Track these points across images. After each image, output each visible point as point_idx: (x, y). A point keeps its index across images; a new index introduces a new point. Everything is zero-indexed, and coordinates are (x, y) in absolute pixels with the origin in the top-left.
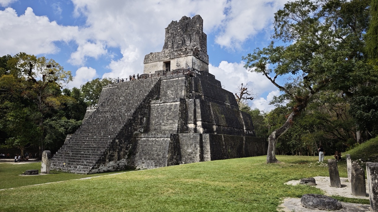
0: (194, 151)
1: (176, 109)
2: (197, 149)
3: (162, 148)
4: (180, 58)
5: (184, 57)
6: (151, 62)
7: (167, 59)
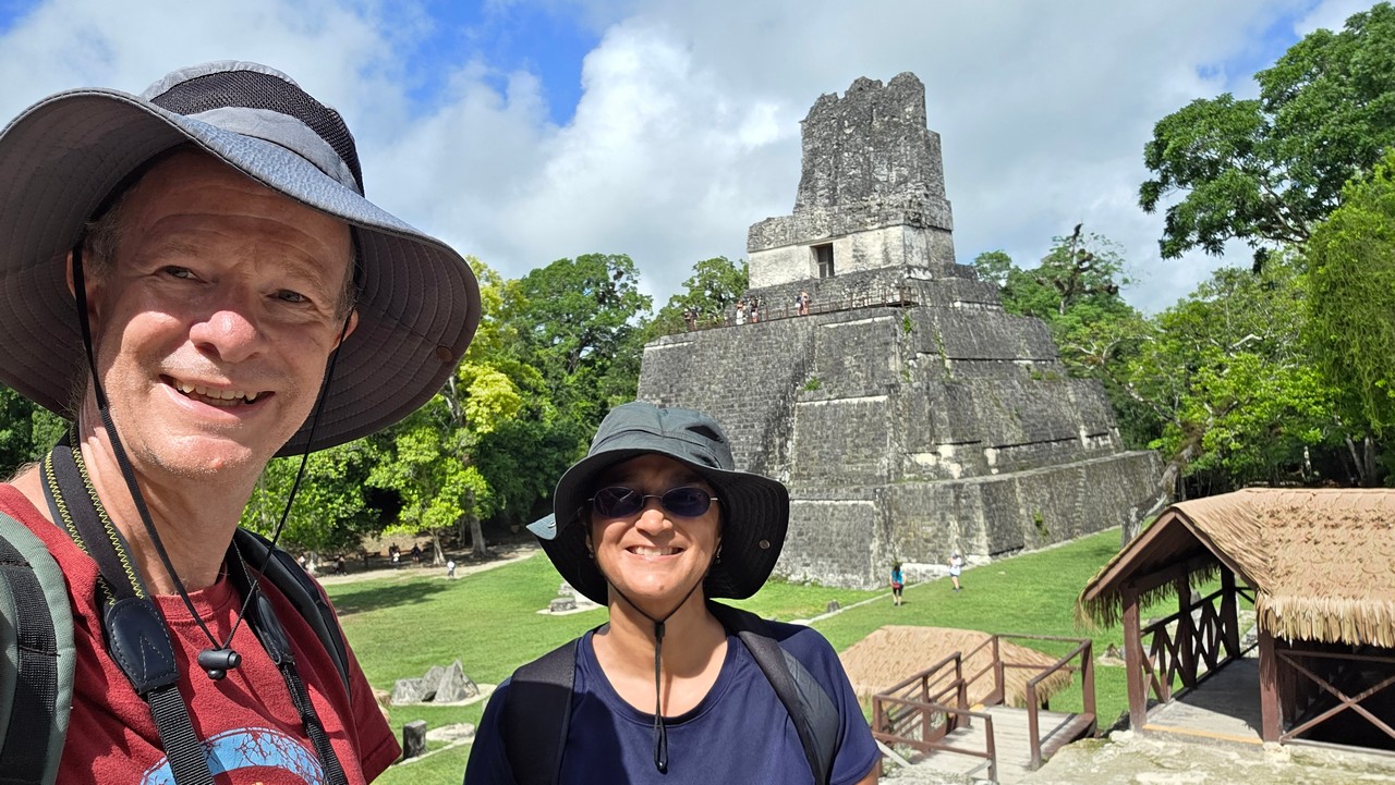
0: (939, 530)
1: (877, 417)
2: (949, 524)
3: (852, 526)
4: (865, 235)
5: (876, 232)
6: (771, 246)
7: (820, 237)
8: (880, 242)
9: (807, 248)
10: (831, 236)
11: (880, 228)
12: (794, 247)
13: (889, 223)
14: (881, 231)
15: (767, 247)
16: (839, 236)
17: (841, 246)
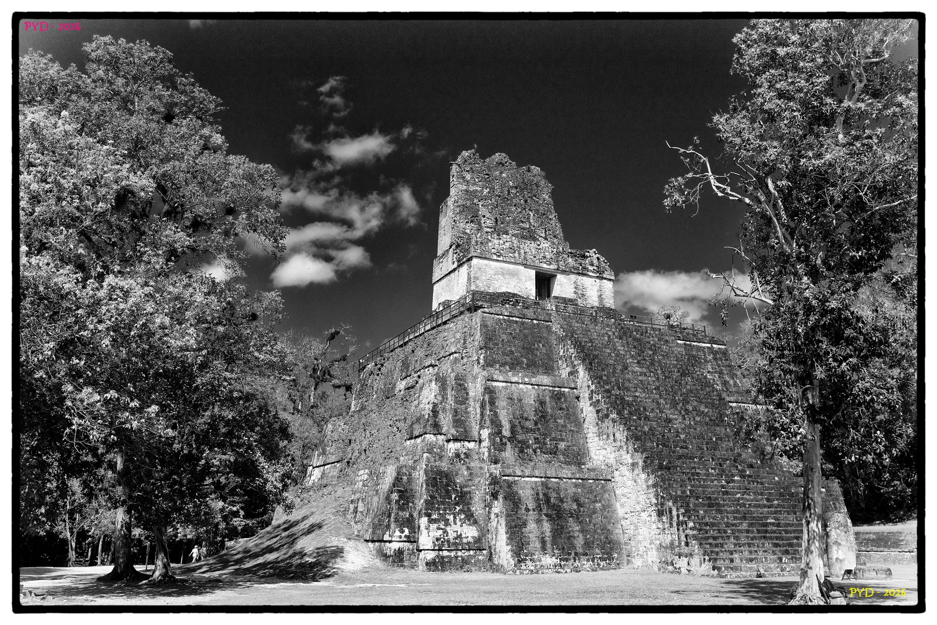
4: (585, 278)
5: (594, 280)
6: (501, 259)
7: (548, 267)
8: (596, 288)
9: (533, 273)
10: (558, 270)
11: (597, 277)
12: (522, 268)
13: (604, 276)
14: (598, 280)
15: (495, 257)
16: (564, 272)
17: (565, 281)
